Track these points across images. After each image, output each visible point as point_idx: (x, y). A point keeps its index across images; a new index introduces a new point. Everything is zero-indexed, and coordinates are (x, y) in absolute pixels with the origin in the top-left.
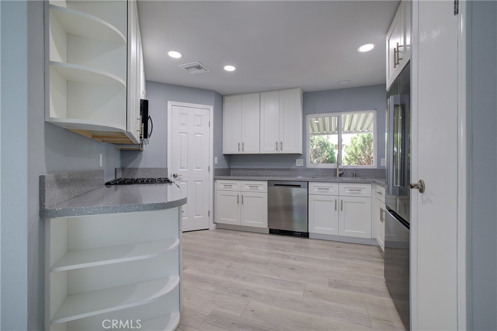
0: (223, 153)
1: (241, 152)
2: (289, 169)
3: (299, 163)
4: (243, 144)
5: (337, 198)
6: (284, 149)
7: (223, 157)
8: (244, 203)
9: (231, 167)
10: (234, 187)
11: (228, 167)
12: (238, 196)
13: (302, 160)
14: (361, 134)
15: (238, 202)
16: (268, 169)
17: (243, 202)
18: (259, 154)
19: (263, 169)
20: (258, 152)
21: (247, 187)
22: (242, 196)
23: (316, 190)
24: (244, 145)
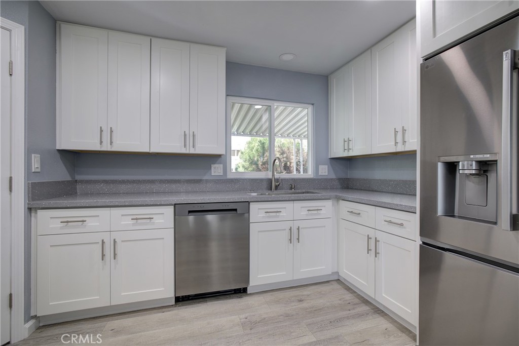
0: (57, 148)
1: (106, 147)
2: (201, 180)
3: (216, 170)
4: (111, 131)
5: (290, 224)
6: (198, 145)
7: (58, 155)
8: (118, 256)
9: (78, 177)
10: (92, 224)
11: (69, 178)
12: (103, 242)
13: (222, 165)
14: (259, 139)
15: (103, 255)
16: (162, 182)
17: (115, 255)
18: (148, 153)
19: (152, 182)
20: (146, 150)
21: (128, 221)
22: (115, 241)
23: (262, 214)
24: (114, 134)
